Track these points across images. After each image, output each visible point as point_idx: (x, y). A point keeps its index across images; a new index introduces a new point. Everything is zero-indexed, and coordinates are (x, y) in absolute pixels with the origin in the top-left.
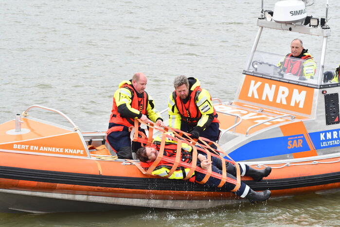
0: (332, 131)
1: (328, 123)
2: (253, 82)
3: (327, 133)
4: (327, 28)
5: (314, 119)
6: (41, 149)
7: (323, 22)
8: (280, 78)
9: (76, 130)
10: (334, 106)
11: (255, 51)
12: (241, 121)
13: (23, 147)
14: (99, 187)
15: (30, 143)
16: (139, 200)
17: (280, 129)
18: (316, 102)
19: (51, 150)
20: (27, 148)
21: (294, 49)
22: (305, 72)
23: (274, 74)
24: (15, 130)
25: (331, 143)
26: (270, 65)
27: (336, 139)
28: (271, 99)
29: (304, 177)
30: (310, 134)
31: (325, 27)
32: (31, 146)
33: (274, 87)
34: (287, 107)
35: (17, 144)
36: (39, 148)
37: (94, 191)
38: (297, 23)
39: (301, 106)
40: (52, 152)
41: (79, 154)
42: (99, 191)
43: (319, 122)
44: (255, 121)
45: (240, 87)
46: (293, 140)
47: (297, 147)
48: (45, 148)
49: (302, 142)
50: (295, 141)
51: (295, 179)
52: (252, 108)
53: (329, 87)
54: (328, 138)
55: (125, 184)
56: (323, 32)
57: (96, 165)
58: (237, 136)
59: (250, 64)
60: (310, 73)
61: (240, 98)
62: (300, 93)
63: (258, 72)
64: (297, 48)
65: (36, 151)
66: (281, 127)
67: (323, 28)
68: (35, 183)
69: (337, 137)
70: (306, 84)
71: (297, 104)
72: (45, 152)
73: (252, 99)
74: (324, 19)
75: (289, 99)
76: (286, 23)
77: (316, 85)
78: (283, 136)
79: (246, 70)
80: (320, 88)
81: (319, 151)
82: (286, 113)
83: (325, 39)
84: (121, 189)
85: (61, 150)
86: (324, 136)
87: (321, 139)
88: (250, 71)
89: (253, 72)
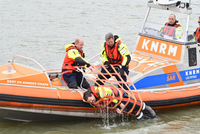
0: (192, 70)
1: (190, 65)
2: (145, 40)
3: (190, 71)
4: (190, 9)
5: (182, 63)
6: (24, 83)
7: (188, 5)
8: (161, 38)
9: (44, 72)
10: (193, 55)
11: (146, 21)
12: (140, 64)
13: (13, 82)
14: (58, 106)
15: (17, 80)
16: (81, 113)
17: (162, 69)
18: (184, 53)
19: (29, 84)
20: (15, 82)
21: (171, 20)
22: (176, 34)
23: (158, 35)
24: (7, 71)
25: (191, 77)
26: (155, 30)
27: (194, 75)
28: (156, 51)
29: (178, 99)
30: (180, 72)
31: (189, 8)
32: (18, 81)
33: (158, 43)
34: (166, 55)
35: (9, 80)
36: (22, 83)
37: (55, 108)
38: (171, 6)
39: (174, 55)
40: (30, 85)
41: (46, 86)
42: (58, 108)
43: (185, 64)
44: (148, 64)
45: (137, 43)
46: (170, 76)
47: (172, 80)
48: (26, 82)
49: (175, 77)
50: (171, 77)
51: (172, 100)
52: (145, 56)
53: (191, 44)
54: (190, 74)
55: (74, 104)
56: (187, 11)
57: (56, 93)
58: (137, 74)
59: (143, 29)
60: (179, 35)
61: (137, 49)
62: (173, 47)
63: (148, 34)
64: (172, 19)
65: (20, 84)
66: (163, 68)
67: (188, 9)
68: (20, 104)
69: (195, 74)
70: (177, 42)
71: (172, 54)
72: (26, 85)
73: (144, 50)
74: (188, 4)
75: (167, 51)
76: (165, 5)
77: (183, 43)
78: (164, 73)
79: (141, 32)
80: (186, 45)
81: (185, 83)
82: (166, 60)
83: (189, 15)
84: (71, 107)
85: (35, 83)
86: (188, 73)
87: (186, 75)
88: (143, 33)
89: (145, 34)
